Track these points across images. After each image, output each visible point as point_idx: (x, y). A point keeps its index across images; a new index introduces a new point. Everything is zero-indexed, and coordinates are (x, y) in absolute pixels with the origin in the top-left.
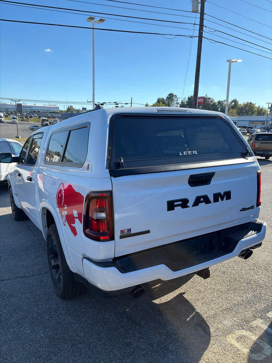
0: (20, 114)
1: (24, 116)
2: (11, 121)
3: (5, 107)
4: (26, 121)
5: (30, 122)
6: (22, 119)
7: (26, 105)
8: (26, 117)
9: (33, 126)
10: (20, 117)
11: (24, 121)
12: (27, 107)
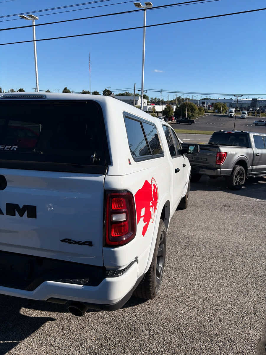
0: (253, 109)
1: (255, 111)
2: (240, 116)
3: (240, 103)
4: (257, 116)
5: (260, 117)
6: (253, 114)
7: (262, 100)
8: (258, 112)
9: (258, 121)
10: (252, 112)
11: (254, 116)
12: (262, 101)
